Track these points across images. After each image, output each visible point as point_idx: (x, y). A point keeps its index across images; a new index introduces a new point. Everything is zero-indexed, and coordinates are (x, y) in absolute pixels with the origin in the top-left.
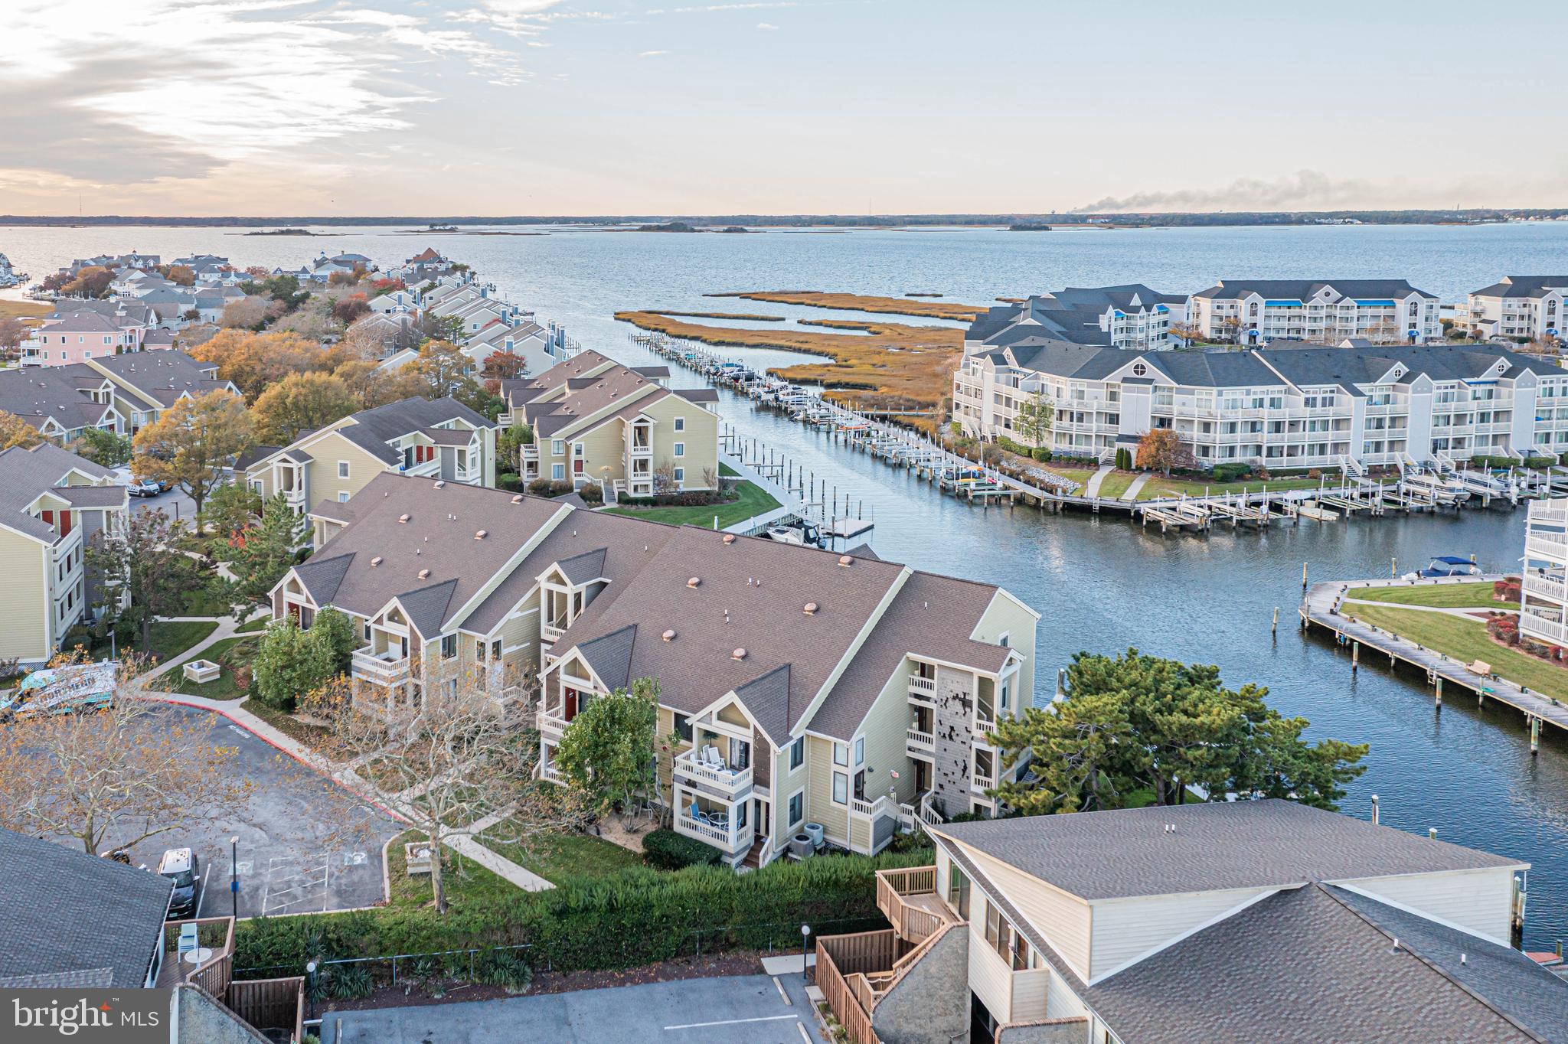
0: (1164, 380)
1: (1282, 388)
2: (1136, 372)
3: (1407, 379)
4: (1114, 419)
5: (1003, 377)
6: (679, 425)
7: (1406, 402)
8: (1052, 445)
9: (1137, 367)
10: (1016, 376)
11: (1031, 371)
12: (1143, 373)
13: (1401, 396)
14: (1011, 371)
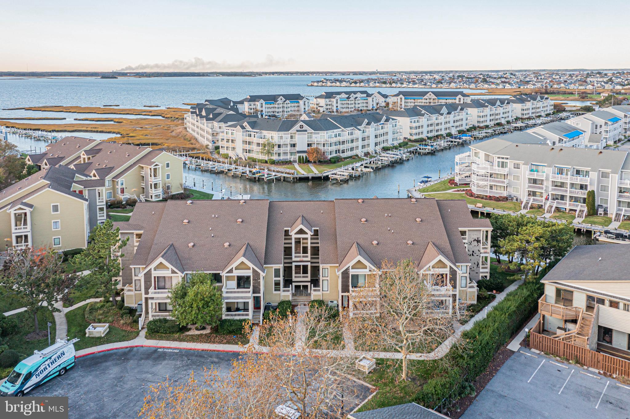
0: (310, 130)
1: (340, 130)
2: (300, 128)
3: (368, 124)
4: (294, 145)
5: (245, 134)
6: (168, 165)
7: (369, 131)
8: (275, 158)
9: (300, 126)
10: (250, 133)
11: (259, 131)
12: (302, 128)
13: (367, 130)
14: (247, 131)
